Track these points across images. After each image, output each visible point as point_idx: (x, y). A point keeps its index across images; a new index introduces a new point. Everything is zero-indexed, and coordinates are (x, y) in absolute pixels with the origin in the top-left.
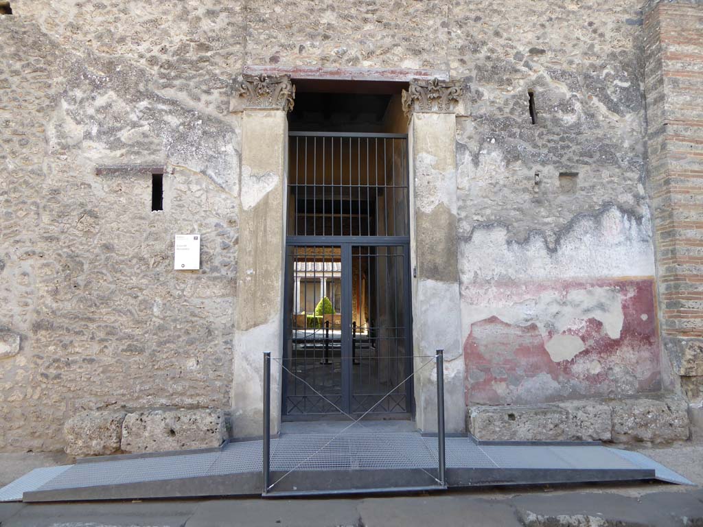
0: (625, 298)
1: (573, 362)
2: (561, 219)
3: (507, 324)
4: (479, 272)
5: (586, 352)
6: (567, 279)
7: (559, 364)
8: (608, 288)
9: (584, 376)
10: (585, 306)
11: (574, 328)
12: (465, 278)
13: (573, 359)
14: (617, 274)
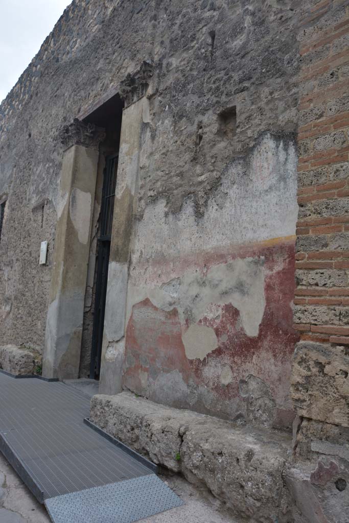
0: (270, 273)
1: (204, 362)
2: (215, 173)
3: (155, 307)
4: (143, 250)
5: (218, 352)
6: (209, 250)
7: (191, 362)
8: (251, 259)
9: (214, 384)
10: (223, 286)
11: (210, 316)
12: (135, 257)
13: (205, 359)
14: (263, 236)
